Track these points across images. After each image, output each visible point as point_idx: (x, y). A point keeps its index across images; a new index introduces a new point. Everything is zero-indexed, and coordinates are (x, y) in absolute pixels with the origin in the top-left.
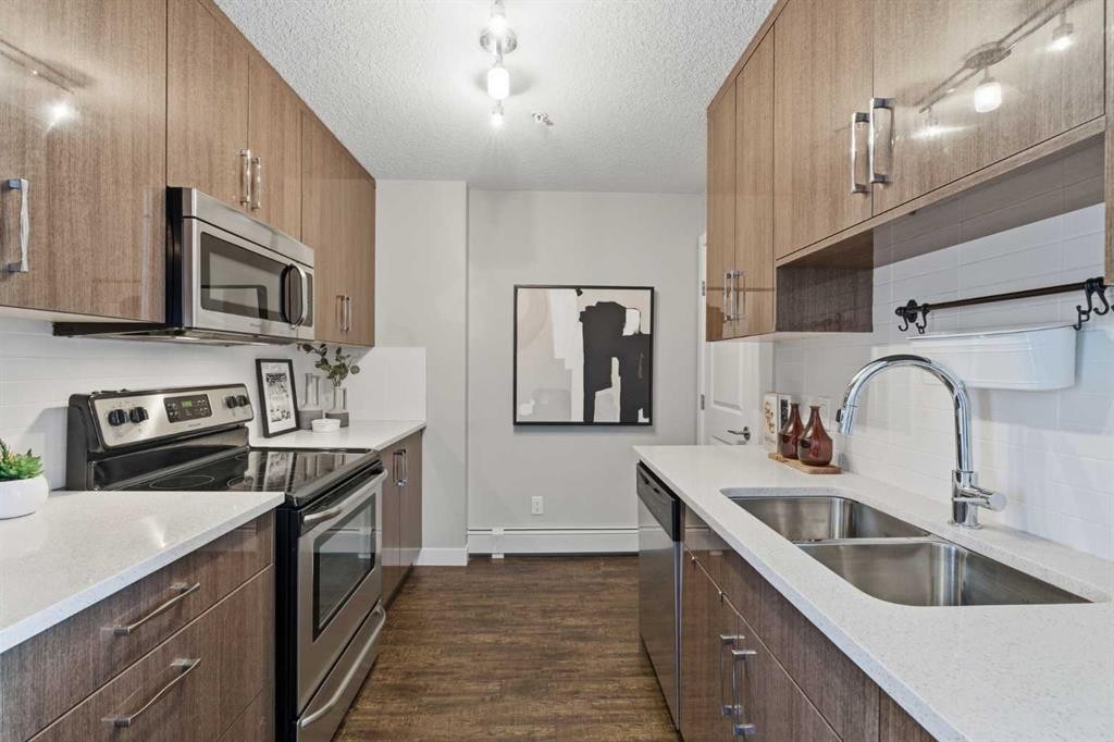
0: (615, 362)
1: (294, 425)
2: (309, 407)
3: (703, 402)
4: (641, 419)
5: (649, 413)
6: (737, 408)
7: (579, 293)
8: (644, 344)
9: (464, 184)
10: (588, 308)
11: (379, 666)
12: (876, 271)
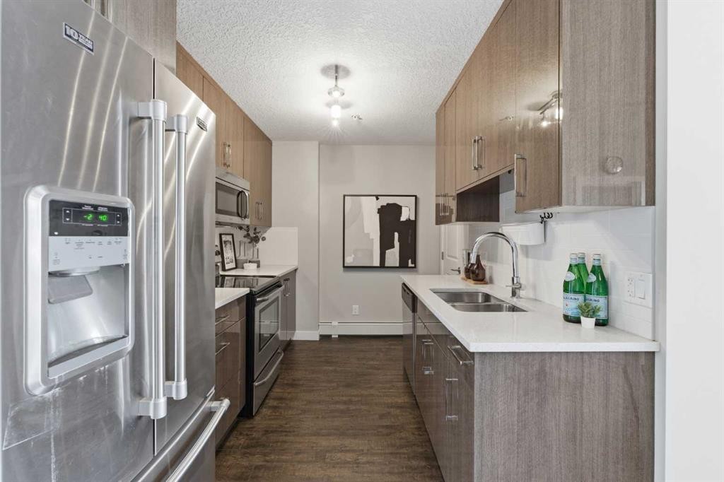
0: (396, 235)
1: (234, 266)
2: (241, 257)
3: (443, 256)
4: (410, 265)
5: (414, 262)
6: (456, 258)
7: (377, 199)
8: (412, 225)
9: (317, 143)
10: (382, 206)
11: (280, 377)
12: (500, 195)
